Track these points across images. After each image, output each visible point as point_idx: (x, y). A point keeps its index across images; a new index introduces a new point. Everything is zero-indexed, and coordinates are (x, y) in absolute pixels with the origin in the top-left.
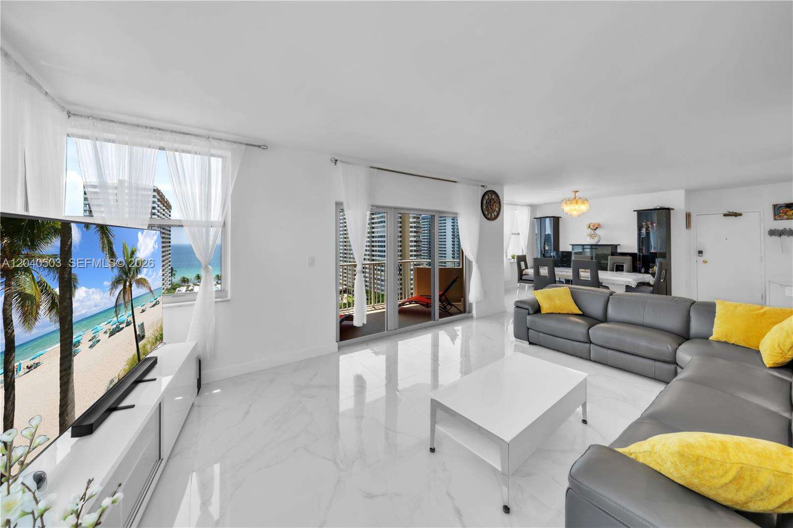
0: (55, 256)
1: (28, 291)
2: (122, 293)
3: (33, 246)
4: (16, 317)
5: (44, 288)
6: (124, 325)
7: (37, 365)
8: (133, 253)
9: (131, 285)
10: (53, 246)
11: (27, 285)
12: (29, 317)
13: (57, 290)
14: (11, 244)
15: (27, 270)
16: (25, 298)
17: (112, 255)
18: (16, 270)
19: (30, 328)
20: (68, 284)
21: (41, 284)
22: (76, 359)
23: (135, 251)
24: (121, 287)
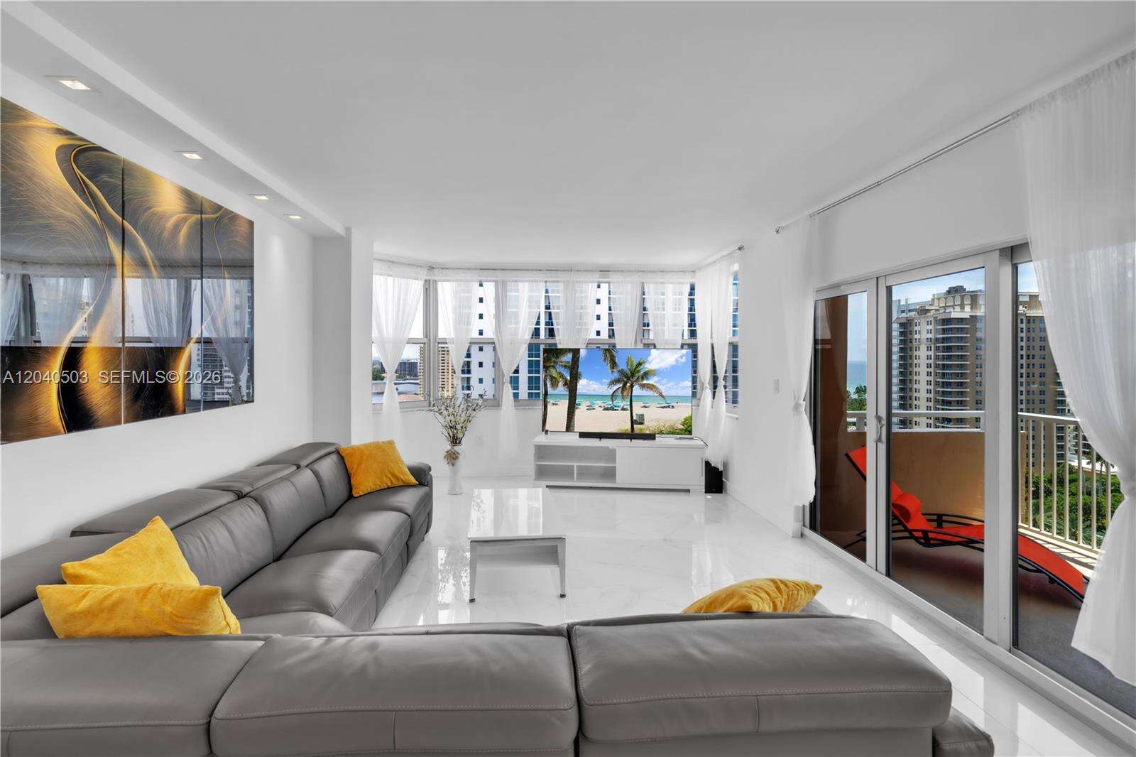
0: (568, 362)
1: (554, 375)
2: (620, 389)
3: (557, 357)
4: (549, 384)
5: (562, 376)
6: (619, 409)
7: (557, 404)
8: (640, 364)
9: (632, 386)
10: (568, 358)
11: (555, 375)
12: (555, 385)
13: (569, 378)
14: (547, 356)
15: (554, 367)
16: (552, 378)
17: (614, 364)
18: (549, 366)
19: (554, 390)
20: (575, 377)
21: (560, 373)
22: (577, 412)
23: (644, 363)
24: (621, 385)
